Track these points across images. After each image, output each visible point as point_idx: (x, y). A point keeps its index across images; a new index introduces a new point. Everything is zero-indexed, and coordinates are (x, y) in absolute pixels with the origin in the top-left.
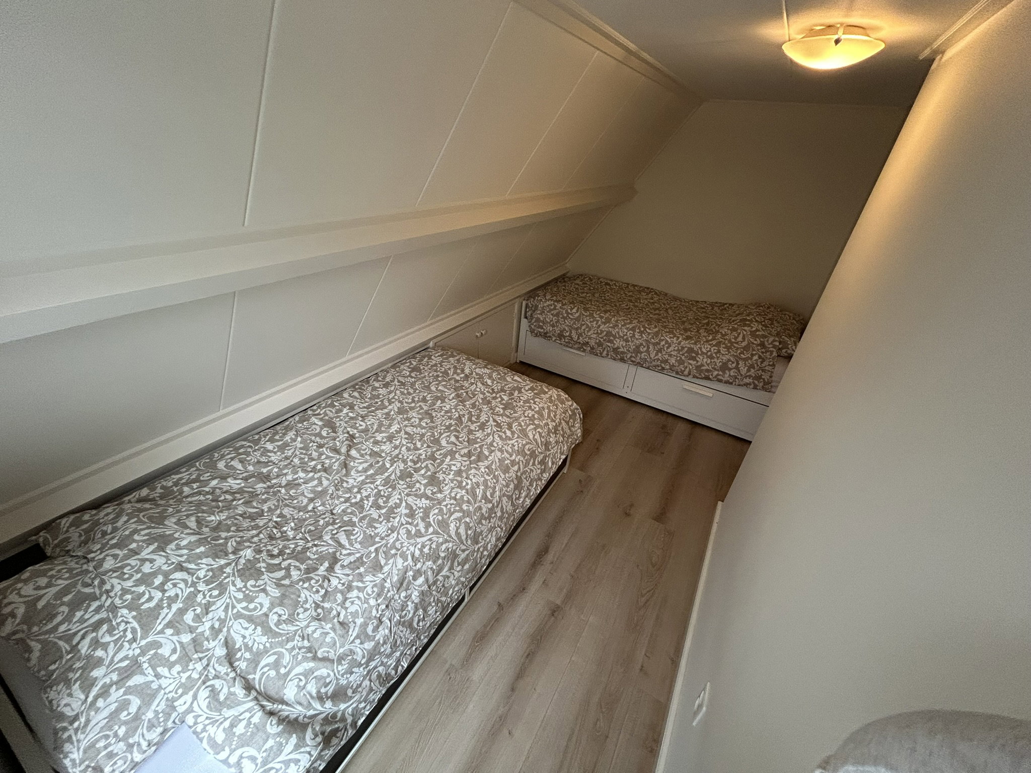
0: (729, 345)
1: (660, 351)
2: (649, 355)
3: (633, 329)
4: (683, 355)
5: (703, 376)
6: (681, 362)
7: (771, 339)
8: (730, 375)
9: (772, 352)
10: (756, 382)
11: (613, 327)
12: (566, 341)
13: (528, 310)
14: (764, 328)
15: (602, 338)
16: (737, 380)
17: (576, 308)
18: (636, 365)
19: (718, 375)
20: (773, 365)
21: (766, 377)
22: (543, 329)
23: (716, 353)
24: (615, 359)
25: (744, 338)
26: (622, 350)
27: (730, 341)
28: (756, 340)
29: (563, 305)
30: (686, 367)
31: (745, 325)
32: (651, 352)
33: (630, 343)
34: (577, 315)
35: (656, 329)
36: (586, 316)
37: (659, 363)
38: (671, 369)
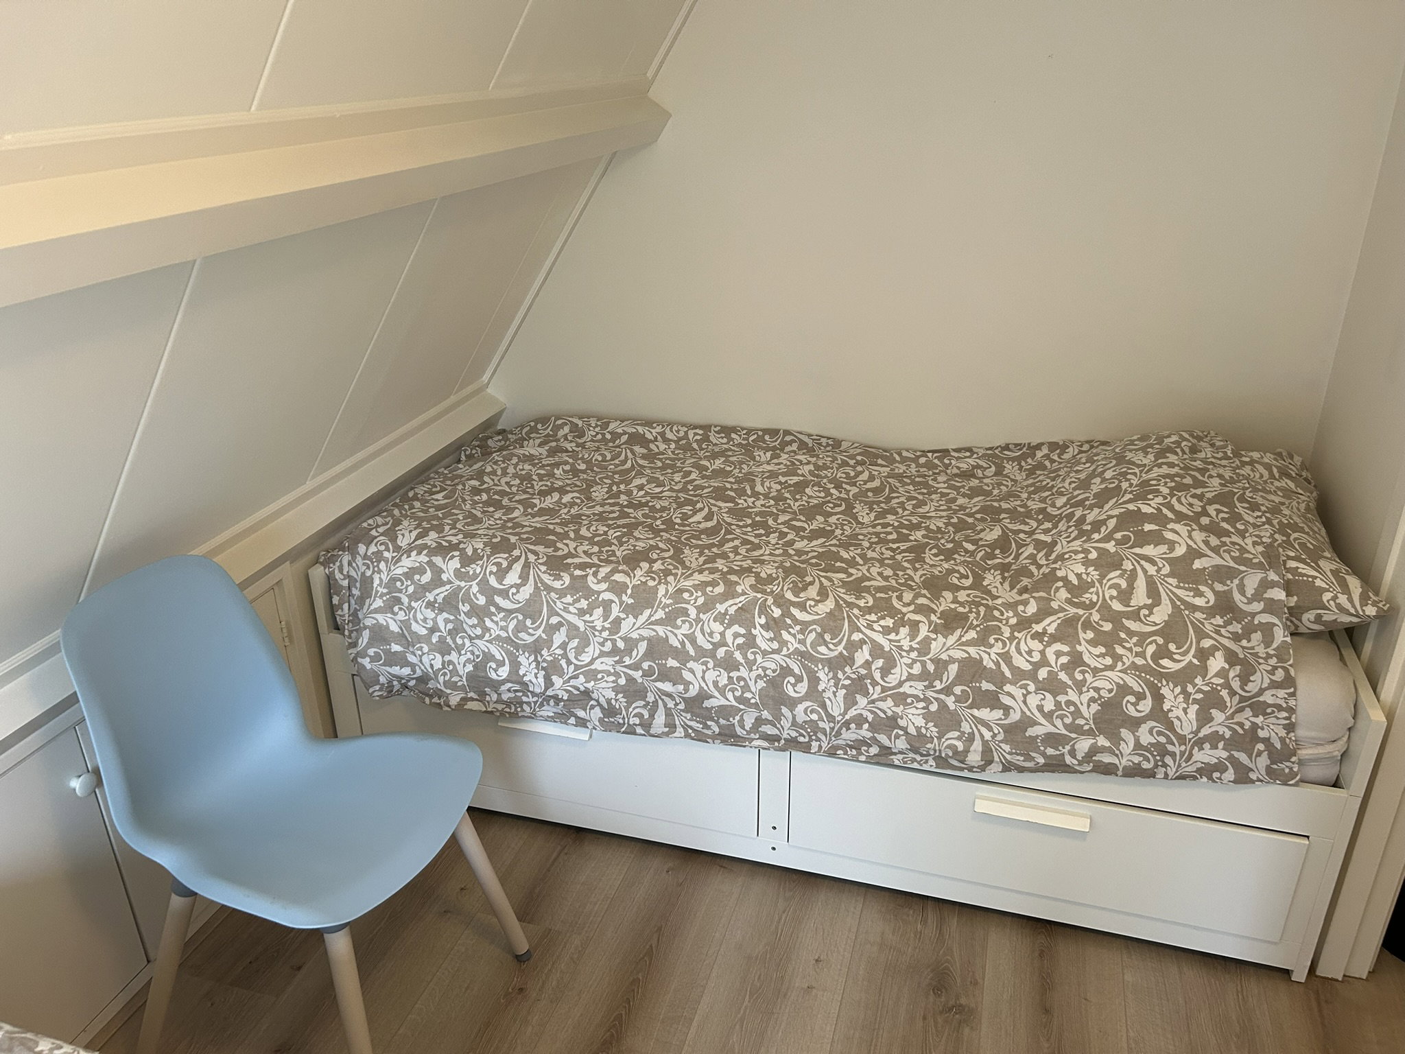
0: (1107, 627)
1: (858, 686)
2: (824, 706)
3: (743, 616)
4: (947, 691)
5: (1041, 761)
6: (946, 720)
7: (1252, 581)
8: (1138, 745)
9: (1267, 629)
10: (1242, 757)
11: (669, 620)
12: (505, 697)
13: (336, 600)
14: (1214, 541)
15: (636, 667)
16: (1168, 760)
17: (518, 567)
18: (782, 749)
19: (1094, 750)
20: (1289, 682)
21: (1272, 730)
22: (407, 664)
23: (1068, 668)
24: (700, 738)
25: (1153, 591)
26: (716, 702)
27: (1105, 609)
28: (1201, 594)
29: (466, 561)
30: (971, 738)
31: (1145, 539)
32: (829, 694)
33: (743, 672)
34: (527, 592)
35: (829, 605)
36: (562, 593)
37: (865, 733)
38: (915, 750)
